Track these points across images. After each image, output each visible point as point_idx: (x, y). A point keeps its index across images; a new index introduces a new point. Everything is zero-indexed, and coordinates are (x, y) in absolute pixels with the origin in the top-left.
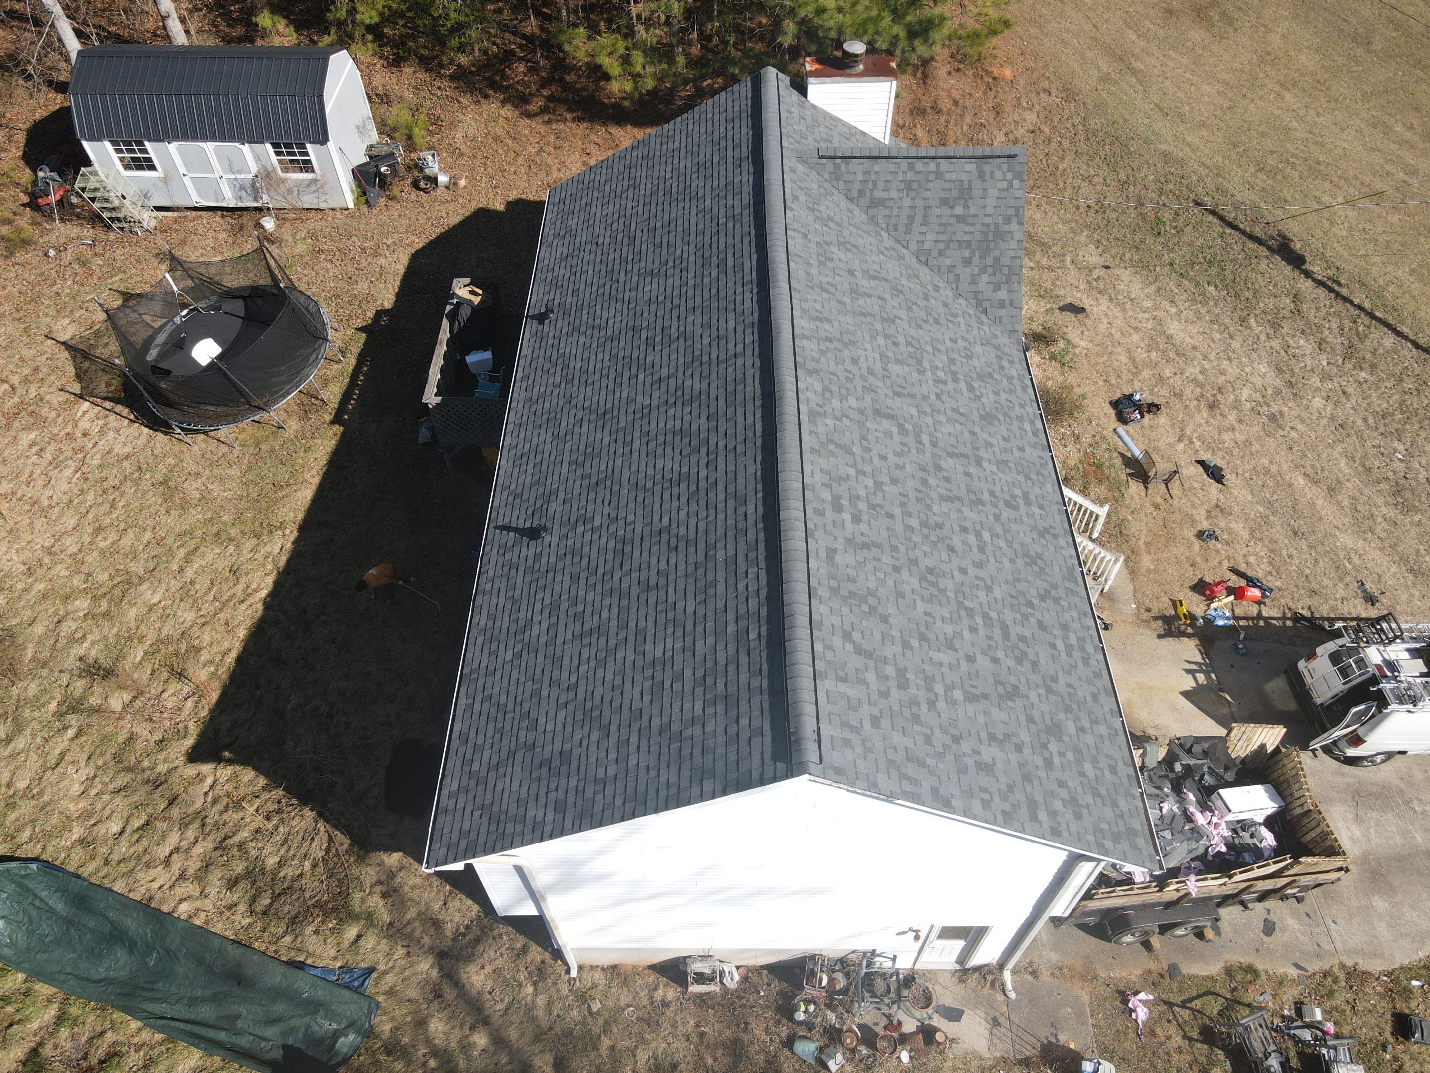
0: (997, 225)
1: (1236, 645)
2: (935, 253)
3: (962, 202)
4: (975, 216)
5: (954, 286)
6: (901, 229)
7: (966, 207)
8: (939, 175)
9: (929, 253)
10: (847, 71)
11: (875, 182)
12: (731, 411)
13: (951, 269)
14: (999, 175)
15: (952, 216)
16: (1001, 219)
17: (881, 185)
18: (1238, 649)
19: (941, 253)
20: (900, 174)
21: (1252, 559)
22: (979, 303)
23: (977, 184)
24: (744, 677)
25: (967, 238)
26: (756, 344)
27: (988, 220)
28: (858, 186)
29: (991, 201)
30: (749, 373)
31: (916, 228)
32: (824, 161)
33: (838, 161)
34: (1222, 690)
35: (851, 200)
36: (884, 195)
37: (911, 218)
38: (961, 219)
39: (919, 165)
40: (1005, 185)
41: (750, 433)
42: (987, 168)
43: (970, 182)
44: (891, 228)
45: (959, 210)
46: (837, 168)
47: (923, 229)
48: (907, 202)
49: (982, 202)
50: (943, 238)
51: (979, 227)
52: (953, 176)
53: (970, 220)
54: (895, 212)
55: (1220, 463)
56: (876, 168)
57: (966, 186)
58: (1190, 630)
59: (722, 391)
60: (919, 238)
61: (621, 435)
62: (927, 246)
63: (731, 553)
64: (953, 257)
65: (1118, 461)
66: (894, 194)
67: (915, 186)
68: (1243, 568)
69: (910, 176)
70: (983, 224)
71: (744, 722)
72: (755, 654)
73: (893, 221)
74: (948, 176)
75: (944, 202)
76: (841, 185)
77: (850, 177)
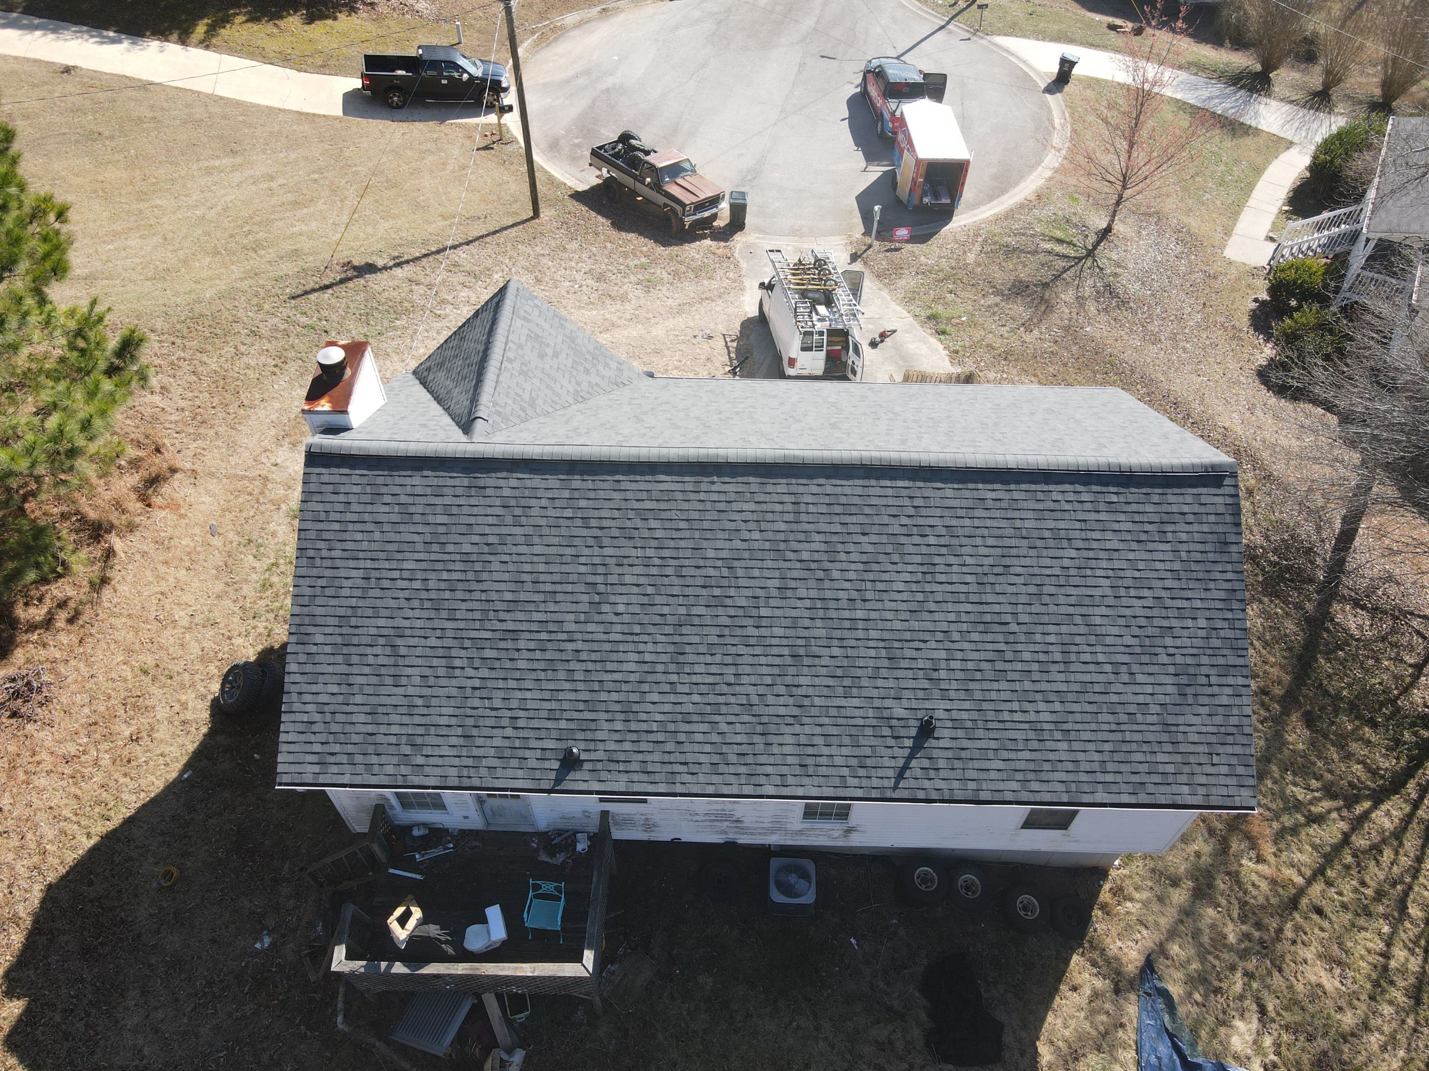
0: (565, 335)
2: (578, 388)
3: (543, 345)
4: (555, 344)
5: (603, 392)
7: (548, 345)
8: (520, 346)
9: (577, 392)
11: (516, 394)
12: (867, 510)
13: (591, 386)
15: (552, 359)
16: (561, 330)
20: (514, 372)
22: (617, 384)
24: (1149, 508)
25: (570, 360)
26: (794, 481)
27: (560, 338)
28: (517, 408)
29: (546, 327)
30: (829, 489)
31: (557, 388)
36: (527, 394)
37: (548, 386)
38: (556, 355)
39: (509, 354)
40: (536, 310)
41: (904, 492)
43: (529, 330)
44: (554, 405)
45: (549, 352)
47: (558, 384)
48: (536, 381)
49: (546, 333)
50: (567, 375)
51: (564, 347)
52: (523, 338)
53: (558, 349)
54: (542, 395)
56: (505, 385)
57: (532, 335)
59: (837, 519)
60: (564, 391)
61: (838, 634)
62: (571, 390)
63: (1030, 514)
64: (583, 379)
66: (528, 387)
67: (525, 368)
69: (517, 366)
70: (563, 343)
71: (1186, 509)
72: (1131, 498)
73: (548, 400)
75: (541, 357)
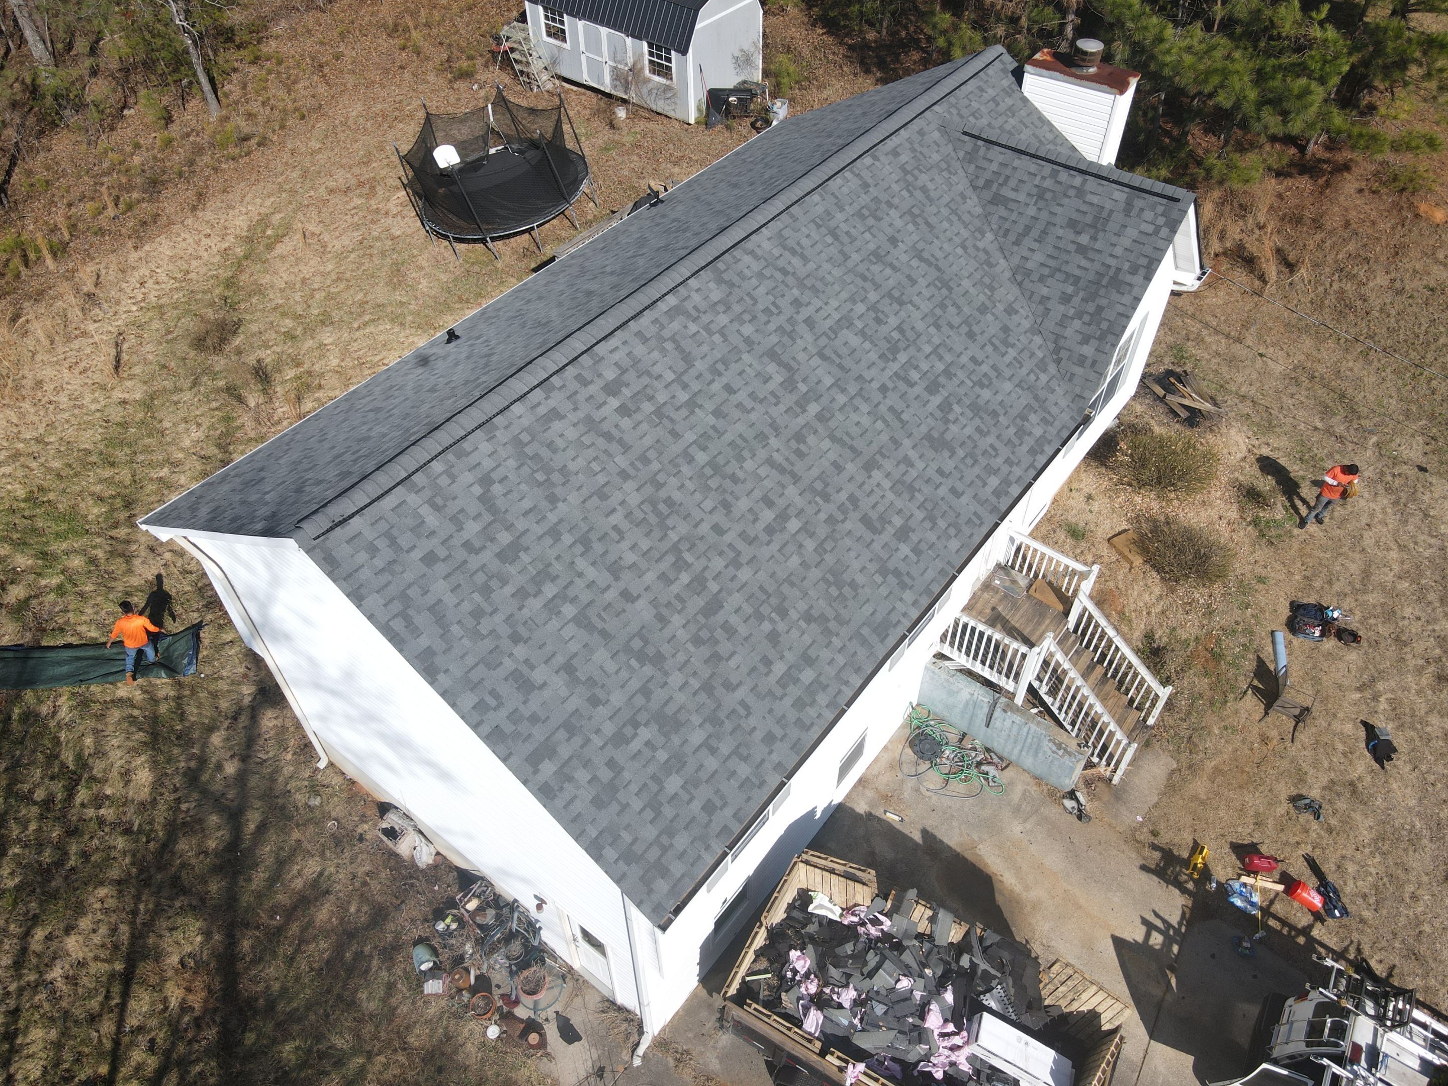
0: (1119, 270)
1: (1240, 940)
2: (1035, 277)
3: (1092, 231)
4: (1099, 252)
5: (1039, 320)
6: (1012, 237)
7: (1094, 238)
8: (1080, 192)
9: (1028, 273)
10: (1073, 70)
11: (1008, 177)
13: (1044, 299)
14: (1148, 215)
15: (1073, 242)
16: (1126, 266)
17: (1013, 183)
18: (1239, 944)
19: (1042, 279)
20: (1038, 178)
21: (1351, 868)
22: (1057, 349)
23: (1118, 217)
25: (1077, 272)
27: (1112, 262)
28: (987, 175)
29: (1126, 242)
31: (1028, 242)
32: (967, 138)
33: (980, 143)
34: (1173, 970)
35: (975, 188)
36: (1011, 195)
37: (1028, 229)
38: (1082, 250)
39: (1063, 175)
40: (1150, 229)
42: (1139, 203)
43: (1112, 211)
44: (1001, 232)
45: (1084, 239)
46: (976, 149)
47: (1036, 246)
48: (1031, 211)
49: (1114, 239)
50: (1052, 263)
51: (1097, 266)
52: (1095, 200)
53: (1091, 255)
54: (1014, 216)
55: (1398, 741)
56: (1017, 163)
57: (1105, 214)
58: (1190, 886)
60: (1026, 253)
62: (1030, 265)
64: (1054, 288)
65: (1249, 665)
66: (1022, 197)
67: (1048, 196)
68: (1328, 868)
69: (1048, 183)
70: (1103, 264)
73: (1007, 225)
74: (1090, 198)
75: (1072, 224)
76: (973, 167)
77: (985, 164)
